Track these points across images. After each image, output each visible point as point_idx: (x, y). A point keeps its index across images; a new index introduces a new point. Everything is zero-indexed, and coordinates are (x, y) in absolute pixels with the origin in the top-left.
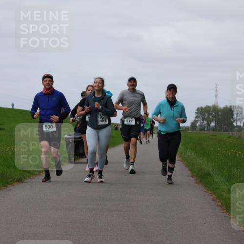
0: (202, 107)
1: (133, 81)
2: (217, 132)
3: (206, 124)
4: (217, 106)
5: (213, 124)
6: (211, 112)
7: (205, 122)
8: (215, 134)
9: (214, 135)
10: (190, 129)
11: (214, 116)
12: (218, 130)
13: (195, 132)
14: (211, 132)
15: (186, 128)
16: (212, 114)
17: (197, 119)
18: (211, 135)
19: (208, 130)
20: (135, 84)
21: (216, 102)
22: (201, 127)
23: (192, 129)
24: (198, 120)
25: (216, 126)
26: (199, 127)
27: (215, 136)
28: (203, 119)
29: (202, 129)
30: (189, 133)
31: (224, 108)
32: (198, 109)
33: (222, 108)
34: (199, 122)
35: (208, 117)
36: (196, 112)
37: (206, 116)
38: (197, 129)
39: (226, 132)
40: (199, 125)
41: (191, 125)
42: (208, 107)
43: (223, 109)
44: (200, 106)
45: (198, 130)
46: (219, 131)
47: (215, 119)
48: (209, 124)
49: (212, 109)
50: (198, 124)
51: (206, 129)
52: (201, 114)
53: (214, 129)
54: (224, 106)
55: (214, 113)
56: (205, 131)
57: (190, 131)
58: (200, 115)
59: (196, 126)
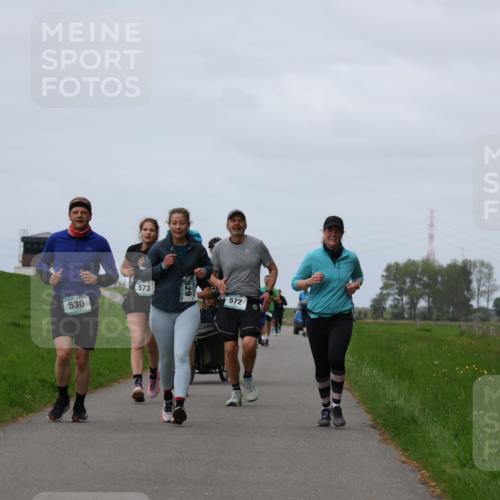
0: (397, 264)
1: (237, 219)
2: (431, 323)
3: (407, 303)
4: (434, 262)
5: (423, 304)
6: (418, 276)
7: (405, 299)
8: (428, 328)
9: (425, 330)
10: (369, 315)
11: (425, 286)
12: (434, 317)
13: (381, 320)
14: (419, 323)
15: (360, 313)
16: (421, 279)
17: (385, 292)
18: (419, 330)
19: (412, 317)
20: (241, 224)
21: (431, 253)
22: (396, 311)
23: (374, 313)
24: (388, 295)
25: (429, 307)
26: (390, 310)
27: (429, 330)
28: (401, 292)
29: (398, 315)
30: (367, 323)
31: (449, 266)
32: (389, 268)
33: (445, 266)
34: (391, 298)
35: (412, 288)
36: (385, 274)
37: (408, 284)
38: (386, 315)
39: (453, 323)
40: (391, 306)
41: (372, 306)
42: (411, 264)
43: (445, 269)
44: (392, 262)
45: (389, 316)
46: (438, 319)
47: (427, 291)
48: (413, 304)
49: (420, 269)
50: (389, 303)
51: (406, 316)
52: (395, 279)
53: (426, 316)
54: (449, 262)
55: (425, 278)
56: (403, 318)
57: (369, 321)
58: (392, 282)
59: (384, 309)
